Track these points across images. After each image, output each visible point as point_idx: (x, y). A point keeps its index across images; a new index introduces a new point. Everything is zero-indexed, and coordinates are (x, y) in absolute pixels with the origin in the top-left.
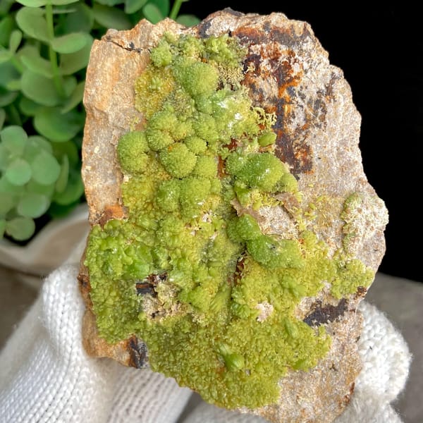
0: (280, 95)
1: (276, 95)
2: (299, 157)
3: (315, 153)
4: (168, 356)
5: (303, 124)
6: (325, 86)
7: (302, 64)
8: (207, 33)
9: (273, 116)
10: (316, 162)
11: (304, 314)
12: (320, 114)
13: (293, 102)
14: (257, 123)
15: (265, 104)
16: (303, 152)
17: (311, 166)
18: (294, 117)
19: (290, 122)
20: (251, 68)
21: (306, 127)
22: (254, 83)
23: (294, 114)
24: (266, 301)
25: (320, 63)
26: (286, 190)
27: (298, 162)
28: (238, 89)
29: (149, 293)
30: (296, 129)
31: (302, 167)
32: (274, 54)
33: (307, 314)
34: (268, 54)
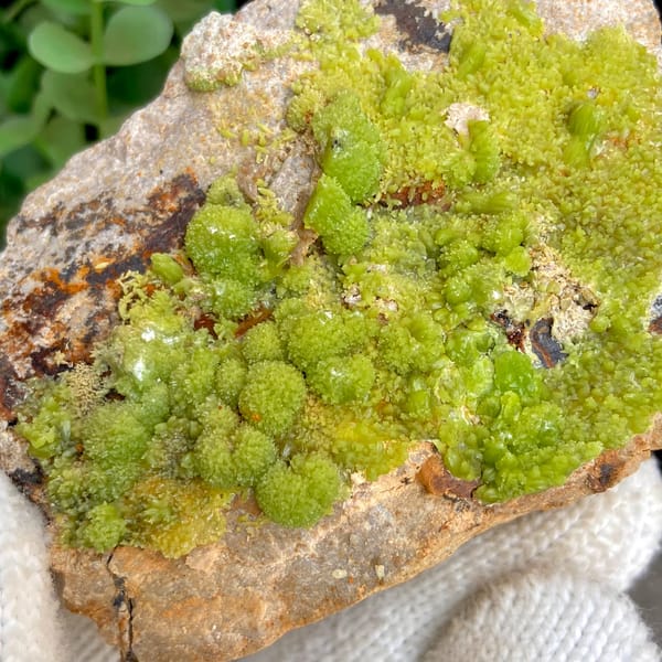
0: (82, 288)
1: (85, 293)
2: (174, 205)
3: (157, 182)
4: (651, 246)
5: (116, 228)
6: (42, 231)
7: (20, 282)
9: (123, 281)
10: (171, 173)
11: (435, 57)
12: (89, 212)
13: (85, 260)
14: (147, 301)
15: (109, 305)
16: (163, 204)
17: (179, 177)
18: (110, 246)
19: (121, 248)
20: (60, 358)
21: (120, 220)
22: (82, 341)
23: (106, 249)
24: (446, 122)
25: (11, 260)
26: (235, 189)
27: (182, 202)
28: (103, 362)
29: (549, 334)
30: (129, 232)
31: (188, 191)
32: (19, 334)
33: (432, 53)
34: (23, 344)
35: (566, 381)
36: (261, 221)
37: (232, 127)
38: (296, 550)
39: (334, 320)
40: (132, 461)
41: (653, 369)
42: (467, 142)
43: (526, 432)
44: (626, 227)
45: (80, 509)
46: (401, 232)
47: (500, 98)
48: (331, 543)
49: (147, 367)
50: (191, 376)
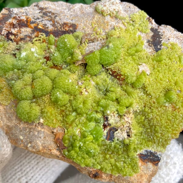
0: (32, 28)
1: (31, 29)
2: (67, 29)
3: (69, 21)
4: (157, 137)
5: (51, 22)
6: (38, 10)
7: (23, 15)
9: (41, 34)
10: (74, 22)
11: (153, 50)
12: (50, 14)
13: (38, 23)
14: (41, 43)
15: (33, 36)
16: (66, 27)
17: (74, 24)
18: (46, 25)
19: (48, 28)
20: (12, 37)
21: (54, 22)
22: (20, 38)
23: (44, 25)
24: (139, 66)
25: (27, 10)
26: (80, 37)
27: (70, 30)
28: (20, 46)
29: (114, 132)
30: (53, 26)
31: (73, 29)
32: (11, 25)
33: (153, 49)
34: (9, 28)
35: (107, 146)
36: (79, 48)
37: (95, 24)
38: (17, 124)
40: (3, 72)
41: (129, 163)
42: (139, 74)
43: (86, 148)
46: (105, 80)
47: (156, 72)
48: (26, 130)
49: (26, 56)
50: (31, 66)
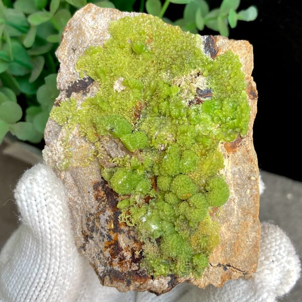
0: (117, 235)
1: (119, 235)
2: (103, 193)
3: (92, 195)
4: (187, 46)
5: (101, 215)
6: (89, 242)
7: (104, 256)
8: (169, 278)
9: (121, 221)
10: (91, 189)
11: (94, 85)
12: (90, 223)
13: (108, 231)
14: (131, 215)
15: (126, 229)
16: (100, 196)
17: (94, 187)
18: (106, 220)
19: (109, 217)
20: (137, 253)
21: (99, 213)
22: (135, 243)
23: (107, 222)
24: (118, 92)
25: (94, 257)
26: (109, 170)
27: (103, 189)
28: (145, 239)
29: (202, 91)
30: (105, 212)
31: (100, 186)
32: (123, 264)
33: (92, 86)
34: (126, 264)
35: (219, 92)
37: (85, 162)
38: (235, 202)
39: (168, 156)
40: (183, 242)
41: (227, 64)
42: (128, 88)
43: (230, 112)
44: (178, 51)
45: (191, 267)
46: (148, 122)
47: (118, 71)
48: (237, 190)
49: (155, 224)
50: (164, 211)
